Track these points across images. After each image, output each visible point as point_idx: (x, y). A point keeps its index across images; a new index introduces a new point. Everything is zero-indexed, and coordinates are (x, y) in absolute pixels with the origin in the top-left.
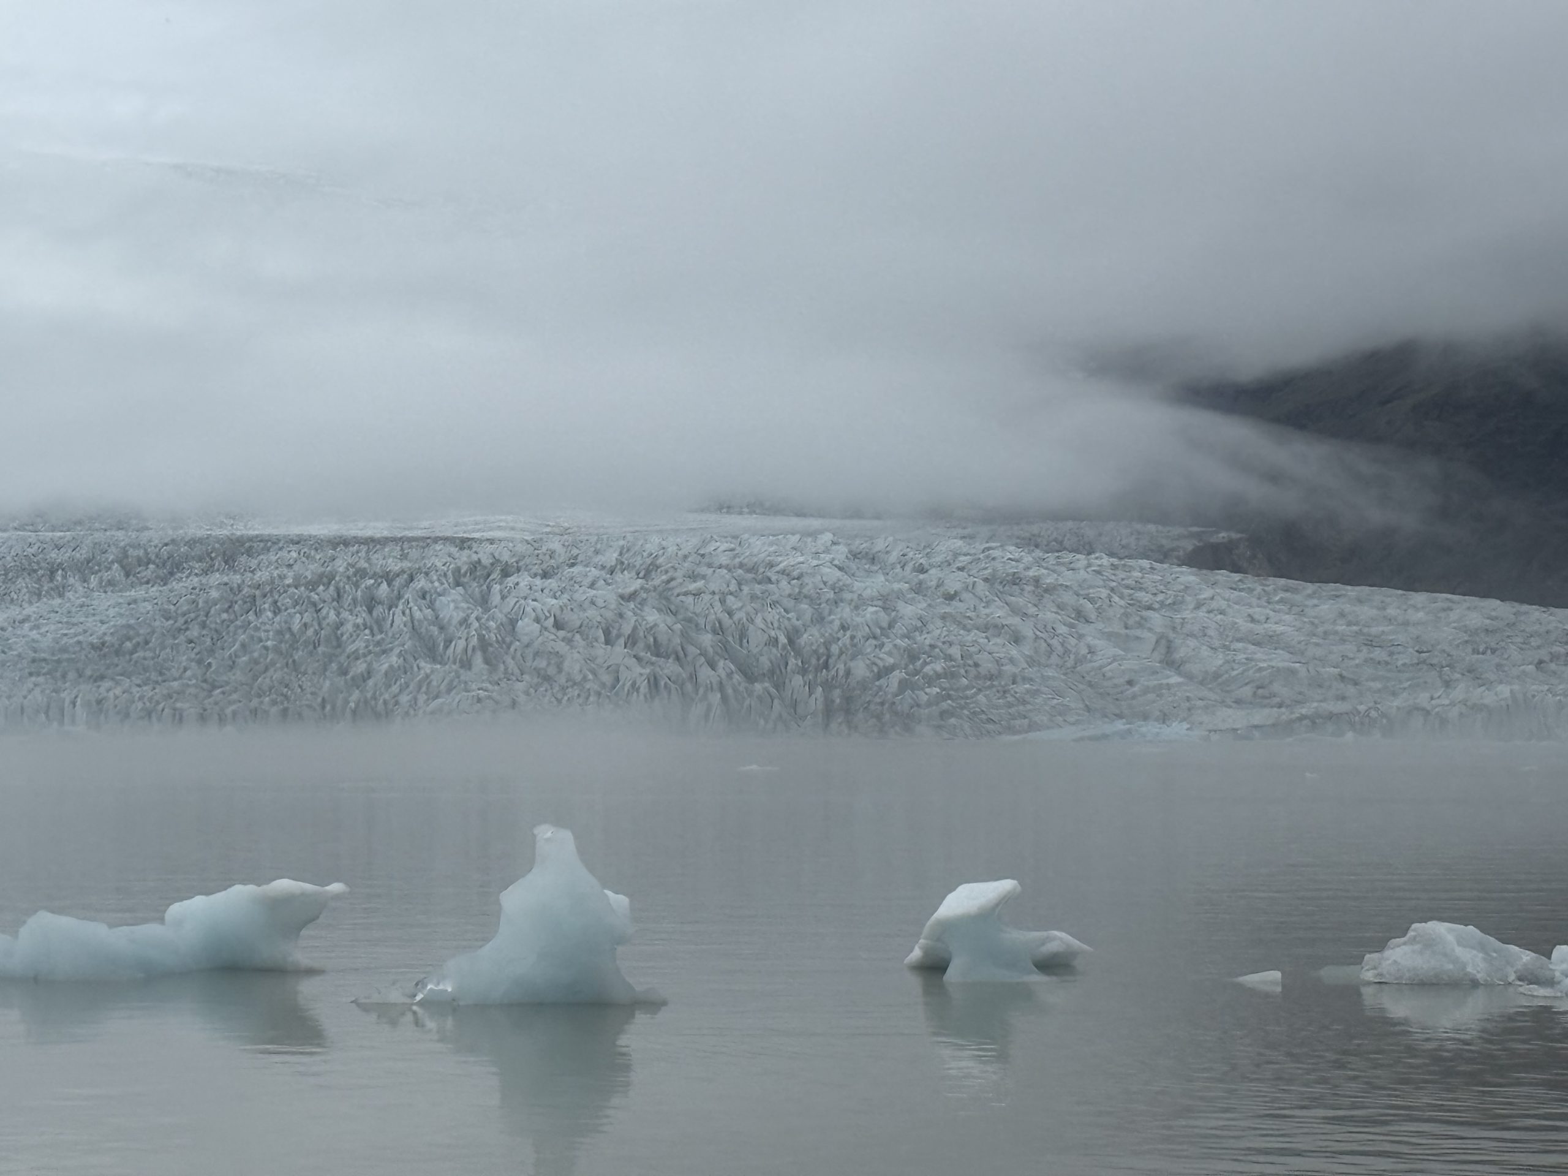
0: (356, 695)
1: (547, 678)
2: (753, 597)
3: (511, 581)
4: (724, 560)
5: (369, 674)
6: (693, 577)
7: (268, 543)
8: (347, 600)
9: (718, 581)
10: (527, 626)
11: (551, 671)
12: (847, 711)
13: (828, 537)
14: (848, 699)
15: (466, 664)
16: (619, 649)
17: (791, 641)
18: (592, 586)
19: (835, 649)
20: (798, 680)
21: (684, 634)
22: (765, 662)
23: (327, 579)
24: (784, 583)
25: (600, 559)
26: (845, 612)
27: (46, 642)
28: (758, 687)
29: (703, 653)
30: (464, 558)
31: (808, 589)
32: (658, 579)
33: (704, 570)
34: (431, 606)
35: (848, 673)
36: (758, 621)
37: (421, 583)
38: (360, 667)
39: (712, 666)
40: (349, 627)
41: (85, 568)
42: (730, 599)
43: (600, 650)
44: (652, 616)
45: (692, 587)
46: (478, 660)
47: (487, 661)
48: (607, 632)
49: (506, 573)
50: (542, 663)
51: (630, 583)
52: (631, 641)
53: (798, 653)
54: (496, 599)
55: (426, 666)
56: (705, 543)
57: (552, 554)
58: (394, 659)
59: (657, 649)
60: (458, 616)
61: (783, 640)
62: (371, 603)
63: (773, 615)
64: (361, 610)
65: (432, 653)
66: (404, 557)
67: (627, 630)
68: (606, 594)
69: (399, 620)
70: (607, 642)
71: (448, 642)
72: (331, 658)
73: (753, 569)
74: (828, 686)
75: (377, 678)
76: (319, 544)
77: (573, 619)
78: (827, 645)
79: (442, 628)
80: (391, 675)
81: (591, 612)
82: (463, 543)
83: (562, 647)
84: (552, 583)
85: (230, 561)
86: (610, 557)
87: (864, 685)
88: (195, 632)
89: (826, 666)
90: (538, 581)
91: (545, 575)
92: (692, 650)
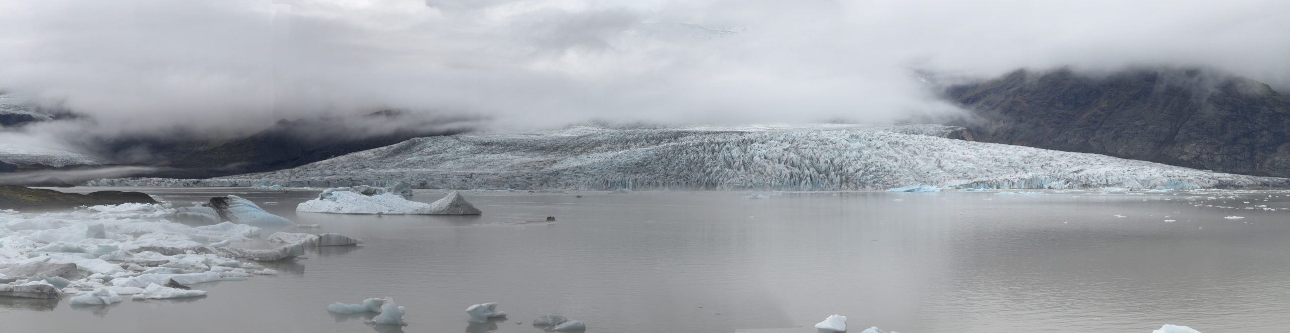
0: (707, 178)
1: (762, 173)
2: (822, 149)
3: (753, 145)
4: (814, 138)
5: (711, 172)
6: (805, 143)
7: (687, 133)
8: (707, 151)
9: (812, 144)
10: (756, 158)
11: (763, 171)
12: (847, 182)
13: (844, 131)
14: (847, 178)
15: (739, 169)
16: (782, 165)
17: (832, 162)
18: (776, 146)
19: (844, 164)
20: (833, 173)
21: (801, 160)
22: (823, 168)
23: (701, 144)
24: (831, 145)
25: (779, 138)
26: (847, 153)
27: (623, 162)
28: (821, 175)
29: (806, 166)
30: (741, 138)
31: (838, 147)
32: (795, 144)
33: (809, 142)
34: (730, 152)
35: (847, 171)
36: (822, 156)
37: (728, 145)
38: (709, 170)
39: (809, 169)
40: (706, 158)
41: (636, 141)
42: (815, 150)
43: (777, 165)
44: (792, 155)
45: (804, 146)
46: (742, 168)
47: (745, 168)
48: (779, 160)
49: (752, 143)
50: (760, 169)
51: (787, 145)
52: (786, 162)
53: (833, 165)
54: (748, 150)
55: (727, 170)
56: (809, 133)
57: (766, 137)
58: (718, 168)
59: (793, 165)
60: (737, 155)
61: (829, 161)
62: (713, 151)
63: (827, 154)
64: (710, 153)
65: (730, 167)
66: (724, 137)
67: (785, 159)
68: (780, 149)
69: (721, 156)
70: (779, 163)
71: (734, 163)
72: (701, 167)
73: (822, 141)
74: (841, 175)
75: (714, 173)
76: (701, 133)
77: (769, 156)
78: (842, 163)
79: (733, 159)
80: (717, 172)
81: (775, 154)
82: (741, 133)
83: (766, 164)
84: (764, 146)
85: (676, 138)
86: (782, 138)
87: (852, 175)
88: (664, 159)
89: (841, 169)
90: (761, 145)
91: (763, 143)
92: (803, 165)
